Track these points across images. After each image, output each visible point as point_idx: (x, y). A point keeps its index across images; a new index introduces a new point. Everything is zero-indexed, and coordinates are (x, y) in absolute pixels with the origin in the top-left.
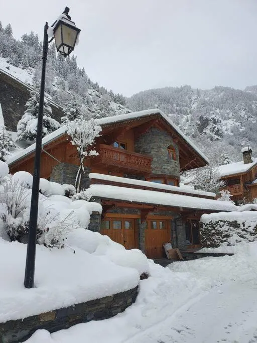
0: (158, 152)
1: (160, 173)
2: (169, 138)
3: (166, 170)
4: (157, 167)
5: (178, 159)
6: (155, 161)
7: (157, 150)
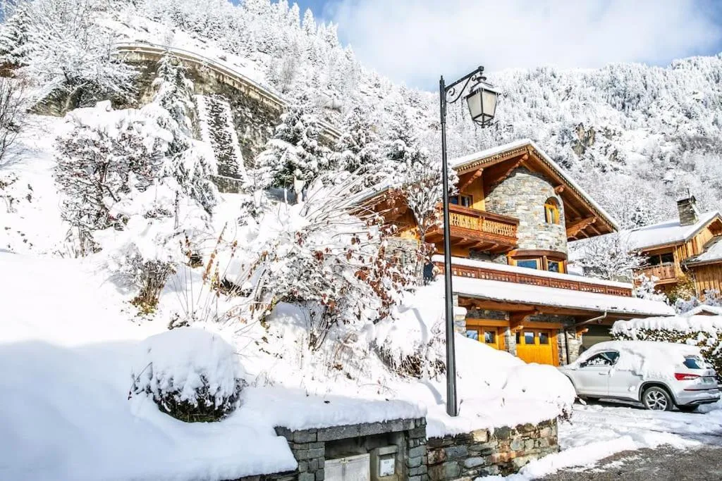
0: (528, 210)
1: (533, 247)
2: (547, 186)
3: (543, 243)
4: (528, 238)
5: (564, 222)
6: (524, 227)
7: (526, 208)
